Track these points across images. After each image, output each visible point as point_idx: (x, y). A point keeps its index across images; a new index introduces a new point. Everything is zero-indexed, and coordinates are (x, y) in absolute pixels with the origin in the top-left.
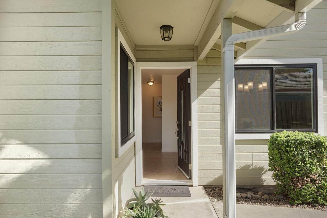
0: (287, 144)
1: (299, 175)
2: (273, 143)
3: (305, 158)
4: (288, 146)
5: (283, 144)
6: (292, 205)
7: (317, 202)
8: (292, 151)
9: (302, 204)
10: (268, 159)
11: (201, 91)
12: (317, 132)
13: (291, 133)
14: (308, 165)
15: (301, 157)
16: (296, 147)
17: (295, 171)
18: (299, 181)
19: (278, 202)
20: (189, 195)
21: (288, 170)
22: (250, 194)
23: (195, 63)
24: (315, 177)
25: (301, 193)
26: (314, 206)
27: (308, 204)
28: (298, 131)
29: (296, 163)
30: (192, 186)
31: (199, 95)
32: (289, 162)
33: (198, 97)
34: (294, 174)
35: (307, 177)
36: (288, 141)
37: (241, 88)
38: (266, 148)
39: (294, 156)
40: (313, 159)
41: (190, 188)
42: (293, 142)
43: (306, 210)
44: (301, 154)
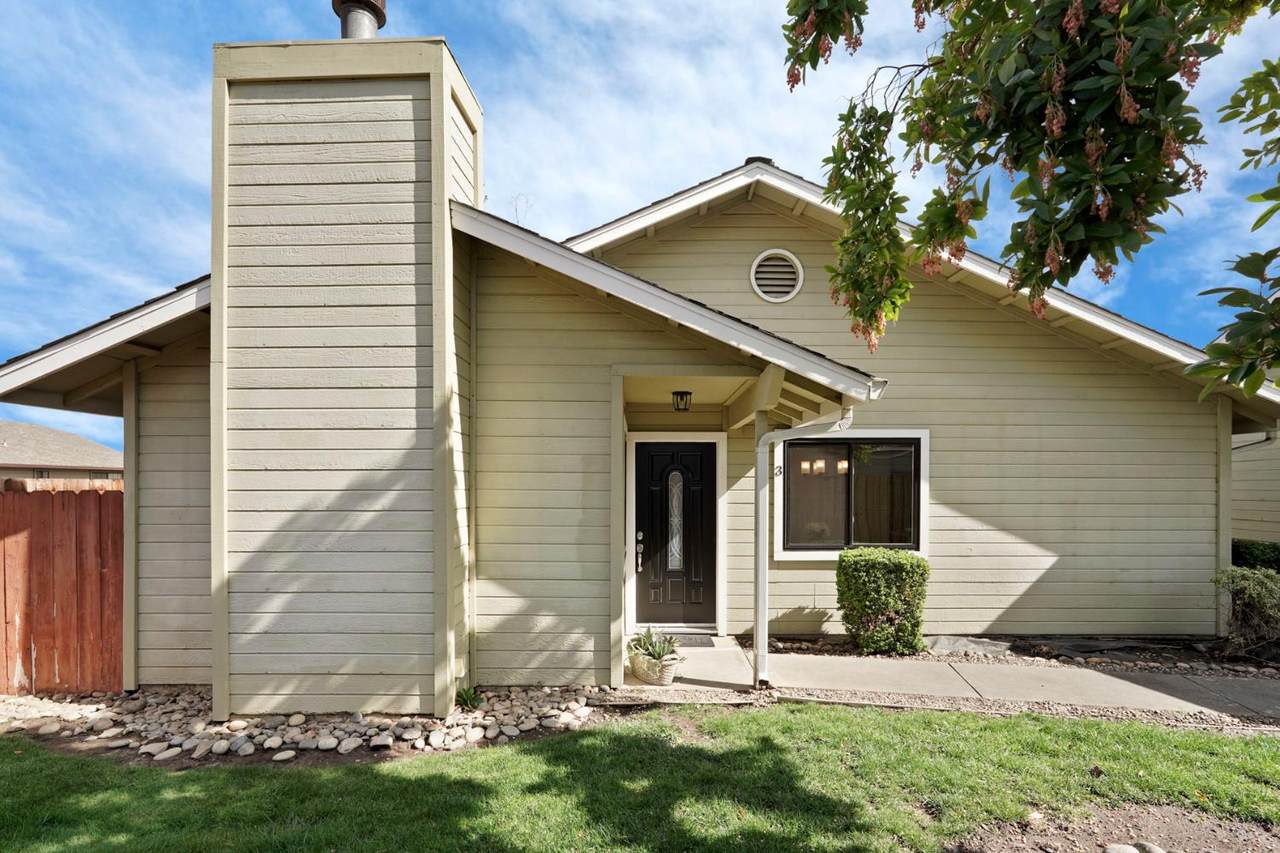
0: (856, 566)
1: (870, 611)
2: (841, 567)
3: (879, 586)
4: (856, 570)
5: (850, 567)
6: (860, 654)
7: (894, 649)
8: (860, 577)
9: (874, 654)
10: (836, 592)
11: (732, 480)
12: (917, 549)
13: (866, 551)
14: (883, 597)
15: (873, 585)
16: (867, 572)
17: (866, 606)
18: (871, 621)
19: (843, 653)
20: (713, 646)
21: (856, 604)
22: (804, 645)
23: (724, 435)
24: (893, 615)
25: (872, 638)
26: (890, 656)
27: (883, 653)
28: (884, 546)
29: (868, 594)
30: (716, 635)
31: (729, 487)
32: (857, 593)
33: (728, 489)
34: (864, 610)
35: (883, 614)
36: (856, 563)
37: (805, 470)
38: (832, 575)
39: (864, 583)
40: (891, 589)
41: (713, 638)
42: (863, 563)
43: (880, 661)
44: (874, 582)
